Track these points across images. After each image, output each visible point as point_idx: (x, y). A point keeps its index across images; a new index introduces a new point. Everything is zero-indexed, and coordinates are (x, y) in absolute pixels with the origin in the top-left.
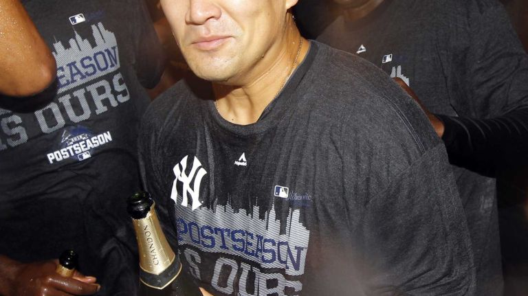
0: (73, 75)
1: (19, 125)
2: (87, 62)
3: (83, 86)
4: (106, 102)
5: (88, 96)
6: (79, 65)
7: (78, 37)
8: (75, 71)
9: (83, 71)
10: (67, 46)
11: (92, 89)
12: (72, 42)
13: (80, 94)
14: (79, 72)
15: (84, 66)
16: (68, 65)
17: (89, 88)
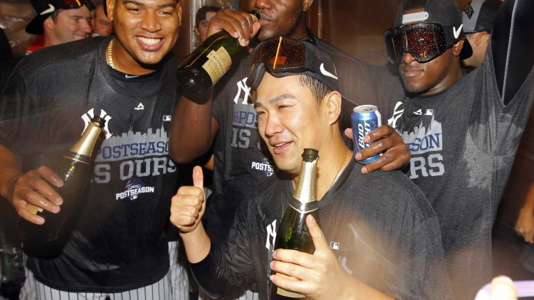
0: (149, 149)
1: (108, 171)
2: (161, 145)
3: (152, 157)
4: (161, 170)
5: (152, 163)
6: (155, 145)
7: (163, 129)
8: (151, 147)
9: (156, 148)
10: (154, 132)
11: (156, 160)
12: (158, 130)
13: (148, 161)
14: (153, 148)
15: (158, 146)
16: (150, 143)
17: (154, 159)
